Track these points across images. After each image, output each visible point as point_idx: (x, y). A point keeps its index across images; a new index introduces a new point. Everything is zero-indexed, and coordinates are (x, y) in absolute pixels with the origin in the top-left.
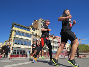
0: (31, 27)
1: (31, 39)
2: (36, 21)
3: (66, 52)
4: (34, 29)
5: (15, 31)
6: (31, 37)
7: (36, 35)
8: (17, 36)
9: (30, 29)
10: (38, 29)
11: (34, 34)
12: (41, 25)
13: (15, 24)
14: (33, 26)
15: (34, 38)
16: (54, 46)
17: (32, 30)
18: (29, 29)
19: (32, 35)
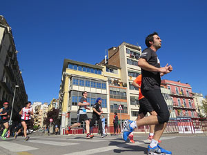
0: (104, 64)
1: (106, 92)
2: (114, 49)
4: (110, 69)
5: (71, 77)
6: (105, 88)
7: (116, 82)
8: (75, 88)
9: (101, 70)
10: (120, 69)
11: (113, 80)
12: (126, 58)
13: (69, 63)
14: (107, 63)
15: (112, 89)
17: (107, 71)
18: (99, 71)
19: (107, 83)
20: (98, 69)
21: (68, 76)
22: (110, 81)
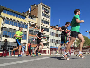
0: (28, 14)
1: (27, 30)
2: (35, 5)
3: (72, 48)
4: (31, 17)
5: (4, 18)
6: (27, 28)
7: (34, 25)
8: (6, 26)
9: (26, 17)
10: (37, 18)
11: (32, 24)
12: (41, 12)
13: (4, 9)
14: (30, 13)
15: (31, 29)
16: (57, 40)
17: (29, 18)
19: (28, 25)
20: (23, 16)
21: (2, 17)
22: (30, 24)
